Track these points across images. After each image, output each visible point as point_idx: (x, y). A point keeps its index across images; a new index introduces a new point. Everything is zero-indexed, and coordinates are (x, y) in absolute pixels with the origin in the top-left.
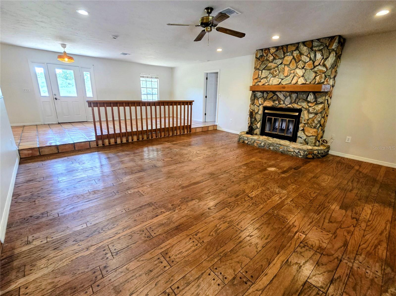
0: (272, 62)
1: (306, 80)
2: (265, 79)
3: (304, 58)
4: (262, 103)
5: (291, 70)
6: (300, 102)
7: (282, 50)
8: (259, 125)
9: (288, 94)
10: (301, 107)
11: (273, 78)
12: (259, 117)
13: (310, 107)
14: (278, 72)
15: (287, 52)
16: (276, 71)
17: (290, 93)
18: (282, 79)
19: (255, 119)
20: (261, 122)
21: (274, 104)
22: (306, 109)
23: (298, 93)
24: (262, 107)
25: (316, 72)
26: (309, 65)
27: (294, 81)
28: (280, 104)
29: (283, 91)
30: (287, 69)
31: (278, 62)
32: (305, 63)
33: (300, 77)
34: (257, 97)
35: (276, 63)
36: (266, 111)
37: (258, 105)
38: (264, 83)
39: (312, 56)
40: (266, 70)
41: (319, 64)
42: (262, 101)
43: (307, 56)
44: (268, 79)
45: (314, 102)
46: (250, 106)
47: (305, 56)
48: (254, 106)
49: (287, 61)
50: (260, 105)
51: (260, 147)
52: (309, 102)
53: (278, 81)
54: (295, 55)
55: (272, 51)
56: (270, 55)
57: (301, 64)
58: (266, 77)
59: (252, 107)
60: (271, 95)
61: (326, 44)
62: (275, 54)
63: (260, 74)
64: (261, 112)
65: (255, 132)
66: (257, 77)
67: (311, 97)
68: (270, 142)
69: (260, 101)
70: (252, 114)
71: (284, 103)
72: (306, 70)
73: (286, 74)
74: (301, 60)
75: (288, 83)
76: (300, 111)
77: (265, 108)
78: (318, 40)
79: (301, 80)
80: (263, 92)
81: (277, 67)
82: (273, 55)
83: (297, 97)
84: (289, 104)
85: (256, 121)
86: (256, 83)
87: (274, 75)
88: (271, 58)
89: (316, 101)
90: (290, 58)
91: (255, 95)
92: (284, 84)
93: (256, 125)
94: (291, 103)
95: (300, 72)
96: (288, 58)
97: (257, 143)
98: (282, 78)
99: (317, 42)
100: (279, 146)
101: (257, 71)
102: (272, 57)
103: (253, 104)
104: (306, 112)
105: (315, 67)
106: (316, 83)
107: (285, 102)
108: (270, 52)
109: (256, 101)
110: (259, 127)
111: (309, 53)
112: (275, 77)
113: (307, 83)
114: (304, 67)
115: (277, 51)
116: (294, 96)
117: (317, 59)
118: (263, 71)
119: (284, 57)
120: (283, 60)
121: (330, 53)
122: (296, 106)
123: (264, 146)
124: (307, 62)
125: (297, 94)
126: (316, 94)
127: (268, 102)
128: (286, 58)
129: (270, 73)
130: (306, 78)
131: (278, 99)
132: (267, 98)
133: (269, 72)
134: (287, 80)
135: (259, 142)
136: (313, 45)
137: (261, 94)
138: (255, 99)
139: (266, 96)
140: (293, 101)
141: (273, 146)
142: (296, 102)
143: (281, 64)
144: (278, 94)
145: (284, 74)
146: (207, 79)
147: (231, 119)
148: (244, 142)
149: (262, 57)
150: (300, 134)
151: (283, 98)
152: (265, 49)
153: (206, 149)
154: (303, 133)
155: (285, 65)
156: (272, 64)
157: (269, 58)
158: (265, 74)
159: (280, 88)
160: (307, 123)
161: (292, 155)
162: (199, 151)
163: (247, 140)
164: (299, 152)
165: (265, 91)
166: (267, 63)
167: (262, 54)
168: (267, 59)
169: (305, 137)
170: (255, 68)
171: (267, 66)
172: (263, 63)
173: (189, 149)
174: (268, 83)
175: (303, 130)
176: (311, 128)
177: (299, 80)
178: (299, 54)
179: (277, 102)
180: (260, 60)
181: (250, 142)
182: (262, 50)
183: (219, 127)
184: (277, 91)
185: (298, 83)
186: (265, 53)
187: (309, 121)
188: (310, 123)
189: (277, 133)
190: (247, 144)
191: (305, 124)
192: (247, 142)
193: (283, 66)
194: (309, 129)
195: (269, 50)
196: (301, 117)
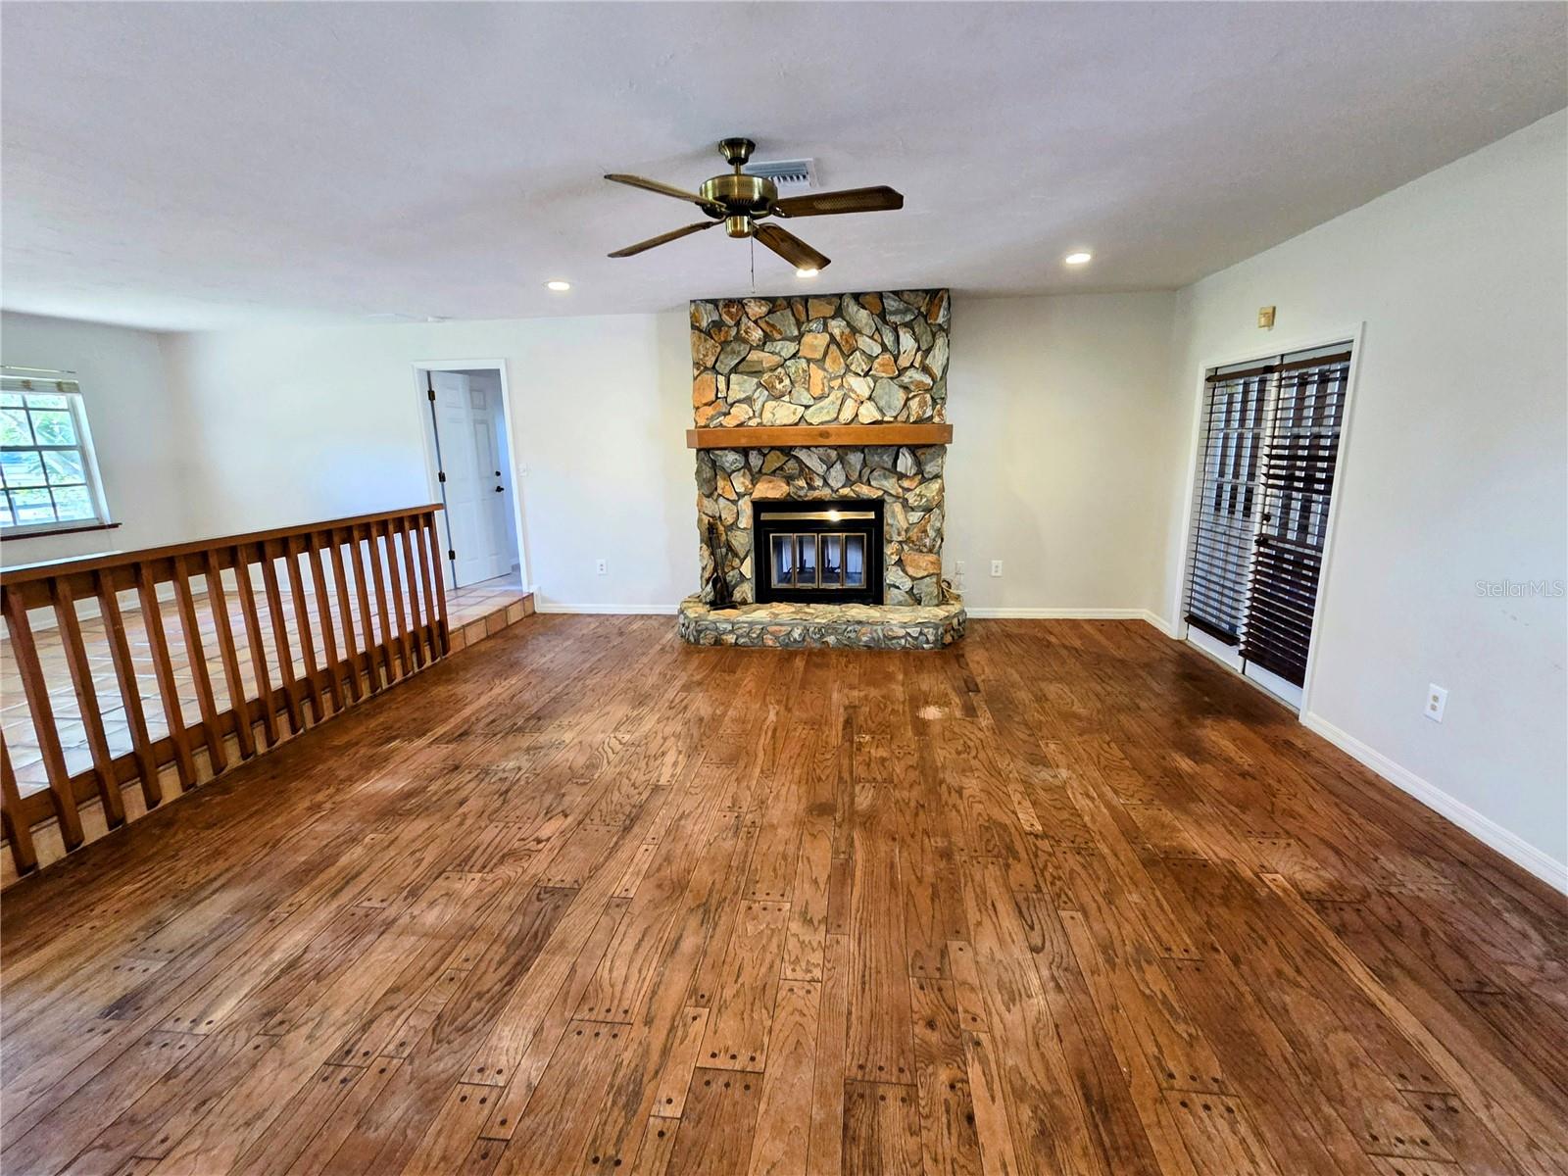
0: (761, 347)
1: (880, 410)
2: (745, 406)
3: (864, 342)
4: (746, 487)
5: (831, 379)
6: (875, 479)
7: (788, 312)
8: (747, 568)
9: (833, 454)
10: (880, 493)
11: (771, 404)
12: (742, 540)
13: (909, 490)
14: (787, 382)
15: (808, 321)
16: (781, 381)
17: (840, 451)
18: (807, 407)
19: (730, 548)
21: (792, 490)
22: (898, 497)
23: (866, 451)
24: (750, 504)
25: (906, 388)
26: (883, 365)
27: (847, 414)
28: (811, 487)
29: (816, 447)
30: (817, 374)
31: (782, 349)
32: (871, 358)
33: (862, 403)
34: (723, 469)
35: (779, 354)
36: (764, 516)
37: (735, 497)
38: (743, 420)
39: (889, 339)
40: (741, 373)
41: (912, 365)
42: (747, 483)
43: (872, 338)
44: (757, 406)
45: (915, 475)
46: (700, 504)
47: (867, 339)
48: (716, 501)
49: (813, 348)
50: (740, 496)
51: (787, 645)
52: (901, 476)
53: (794, 413)
54: (837, 332)
55: (756, 310)
56: (751, 324)
57: (858, 362)
58: (748, 400)
59: (710, 506)
60: (775, 460)
61: (919, 309)
62: (767, 322)
63: (722, 385)
64: (746, 521)
65: (737, 596)
66: (712, 396)
67: (905, 462)
68: (824, 621)
69: (740, 482)
70: (713, 535)
71: (826, 483)
72: (875, 380)
73: (817, 392)
74: (858, 349)
75: (828, 418)
76: (877, 505)
77: (760, 506)
78: (897, 293)
79: (868, 409)
80: (745, 452)
81: (782, 366)
82: (764, 326)
83: (865, 464)
84: (843, 487)
85: (736, 555)
86: (712, 418)
87: (777, 393)
88: (757, 334)
89: (920, 472)
90: (822, 340)
91: (714, 462)
92: (815, 421)
93: (733, 568)
94: (849, 482)
95: (861, 386)
96: (816, 341)
97: (772, 634)
98: (805, 403)
99: (895, 300)
100: (857, 627)
101: (708, 376)
102: (760, 332)
103: (708, 496)
104: (898, 507)
105: (902, 371)
106: (912, 420)
107: (830, 482)
108: (747, 314)
109: (721, 483)
110: (748, 576)
111: (877, 329)
112: (778, 398)
113: (886, 419)
114: (870, 369)
115: (770, 312)
116: (855, 459)
117: (902, 351)
118: (733, 376)
119: (801, 335)
120: (799, 343)
121: (934, 335)
122: (865, 492)
123: (804, 640)
124: (877, 357)
125: (863, 452)
126: (919, 453)
127: (771, 485)
128: (807, 339)
129: (759, 385)
130: (882, 403)
131: (804, 471)
132: (764, 471)
133: (755, 380)
134: (823, 408)
135: (783, 628)
136: (884, 308)
137: (737, 456)
138: (716, 475)
139: (761, 462)
140: (855, 476)
141: (835, 631)
142: (865, 479)
143: (794, 356)
144: (802, 455)
145: (808, 390)
146: (432, 396)
147: (603, 561)
148: (718, 642)
149: (718, 325)
150: (892, 575)
151: (821, 468)
152: (730, 302)
153: (635, 713)
154: (901, 573)
155: (809, 361)
156: (761, 354)
157: (746, 333)
158: (741, 386)
159: (809, 434)
160: (908, 540)
161: (904, 647)
162: (616, 729)
163: (732, 632)
164: (921, 633)
165: (753, 448)
166: (743, 349)
167: (716, 318)
168: (738, 338)
169: (908, 584)
170: (697, 365)
171: (744, 359)
172: (729, 349)
173: (568, 737)
174: (758, 420)
175: (900, 563)
176: (921, 551)
177: (862, 410)
178: (847, 331)
179: (802, 483)
180: (712, 338)
181: (742, 636)
182: (714, 302)
183: (544, 600)
184: (796, 447)
185: (861, 419)
186: (729, 313)
187: (910, 534)
188: (915, 538)
189: (815, 586)
190: (736, 644)
191: (900, 542)
192: (731, 639)
193: (803, 363)
194: (917, 556)
195: (743, 306)
196: (887, 524)
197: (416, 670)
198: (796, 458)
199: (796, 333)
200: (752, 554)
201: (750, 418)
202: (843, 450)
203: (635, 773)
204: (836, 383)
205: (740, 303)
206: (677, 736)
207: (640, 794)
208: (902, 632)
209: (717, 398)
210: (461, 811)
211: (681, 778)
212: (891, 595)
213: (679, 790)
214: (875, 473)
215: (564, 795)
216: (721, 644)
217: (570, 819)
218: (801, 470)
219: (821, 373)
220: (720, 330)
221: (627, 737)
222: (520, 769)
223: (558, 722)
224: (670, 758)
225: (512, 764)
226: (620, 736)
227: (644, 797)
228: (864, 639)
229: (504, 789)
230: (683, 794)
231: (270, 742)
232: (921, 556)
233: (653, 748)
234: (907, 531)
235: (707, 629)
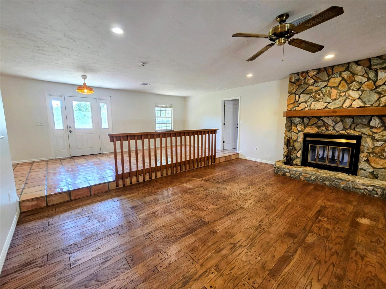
0: (313, 85)
1: (364, 103)
2: (304, 104)
4: (302, 129)
5: (341, 93)
6: (358, 128)
7: (325, 73)
8: (299, 154)
9: (339, 119)
10: (360, 133)
11: (314, 103)
12: (299, 145)
13: (376, 133)
14: (322, 95)
15: (333, 74)
16: (319, 95)
17: (342, 118)
18: (329, 103)
19: (294, 147)
20: (302, 150)
21: (319, 130)
22: (369, 136)
23: (355, 118)
24: (302, 134)
25: (379, 93)
26: (367, 85)
27: (347, 104)
28: (327, 130)
29: (331, 116)
30: (334, 92)
31: (321, 85)
32: (361, 84)
33: (355, 100)
34: (294, 123)
35: (319, 86)
36: (308, 139)
37: (297, 132)
38: (303, 108)
39: (372, 75)
40: (304, 94)
41: (383, 84)
42: (302, 128)
43: (363, 76)
44: (309, 104)
45: (380, 127)
46: (285, 133)
47: (360, 77)
48: (291, 133)
49: (334, 83)
50: (299, 131)
51: (309, 181)
52: (372, 127)
53: (323, 105)
54: (345, 76)
55: (312, 73)
56: (310, 78)
57: (355, 85)
58: (306, 102)
59: (289, 134)
60: (314, 121)
62: (316, 77)
63: (297, 98)
64: (301, 139)
65: (295, 162)
66: (293, 101)
67: (375, 122)
68: (325, 176)
69: (300, 128)
70: (288, 143)
71: (334, 129)
72: (362, 91)
73: (334, 97)
74: (355, 81)
75: (337, 106)
76: (359, 138)
77: (306, 135)
78: (379, 57)
79: (357, 102)
80: (303, 118)
81: (320, 90)
82: (314, 78)
83: (353, 122)
84: (342, 130)
85: (296, 150)
86: (293, 108)
87: (317, 99)
88: (311, 81)
89: (384, 126)
90: (338, 79)
91: (291, 121)
92: (332, 108)
93: (294, 154)
94: (345, 129)
95: (355, 94)
96: (335, 80)
97: (304, 176)
98: (328, 101)
99: (377, 60)
100: (340, 181)
101: (293, 96)
102: (313, 80)
103: (289, 131)
104: (369, 140)
105: (377, 88)
106: (381, 105)
107: (336, 128)
108: (309, 75)
109: (293, 127)
110: (299, 157)
111: (366, 72)
112: (318, 100)
113: (366, 106)
114: (360, 88)
115: (318, 73)
116: (349, 121)
117: (379, 78)
118: (301, 95)
119: (329, 79)
120: (328, 82)
122: (352, 132)
123: (315, 180)
124: (364, 83)
125: (353, 118)
126: (384, 118)
127: (311, 129)
128: (332, 80)
130: (364, 100)
132: (309, 124)
133: (309, 95)
134: (335, 103)
135: (308, 175)
136: (371, 64)
137: (300, 119)
138: (292, 125)
139: (308, 121)
140: (348, 127)
141: (329, 180)
142: (353, 128)
143: (326, 86)
144: (325, 119)
145: (330, 97)
146: (225, 106)
147: (257, 147)
148: (284, 175)
149: (298, 80)
150: (362, 165)
151: (332, 124)
152: (302, 73)
153: (248, 187)
154: (367, 165)
155: (331, 88)
156: (312, 87)
157: (308, 81)
158: (303, 98)
159: (328, 112)
160: (373, 153)
161: (363, 193)
162: (241, 189)
163: (289, 172)
164: (373, 190)
165: (306, 117)
166: (306, 86)
167: (297, 78)
168: (305, 83)
169: (371, 170)
170: (289, 93)
171: (306, 89)
172: (301, 87)
173: (228, 188)
174: (309, 108)
175: (367, 161)
176: (380, 158)
177: (354, 103)
178: (350, 75)
179: (324, 128)
180: (295, 84)
181: (293, 175)
182: (298, 74)
183: (242, 155)
184: (322, 116)
185: (353, 106)
186: (302, 76)
187: (375, 150)
188: (377, 152)
189: (325, 164)
190: (290, 176)
191: (368, 153)
192: (288, 175)
193: (329, 89)
194: (378, 159)
195: (308, 73)
196: (363, 145)
197: (207, 165)
198: (323, 120)
199: (327, 79)
201: (306, 108)
202: (343, 118)
203: (239, 202)
204: (343, 94)
205: (307, 72)
206: (256, 196)
207: (237, 207)
208: (362, 187)
209: (295, 102)
210: (197, 196)
211: (250, 208)
212: (360, 172)
213: (247, 210)
214: (358, 126)
215: (219, 201)
216: (285, 176)
217: (216, 207)
218: (324, 124)
219: (336, 91)
220: (298, 81)
221: (242, 192)
222: (213, 191)
223: (228, 184)
224: (250, 201)
225: (212, 190)
226: (241, 191)
227: (237, 208)
228: (343, 186)
229: (208, 194)
230: (248, 212)
231: (176, 172)
232: (380, 160)
233: (248, 197)
234: (373, 149)
235: (281, 170)
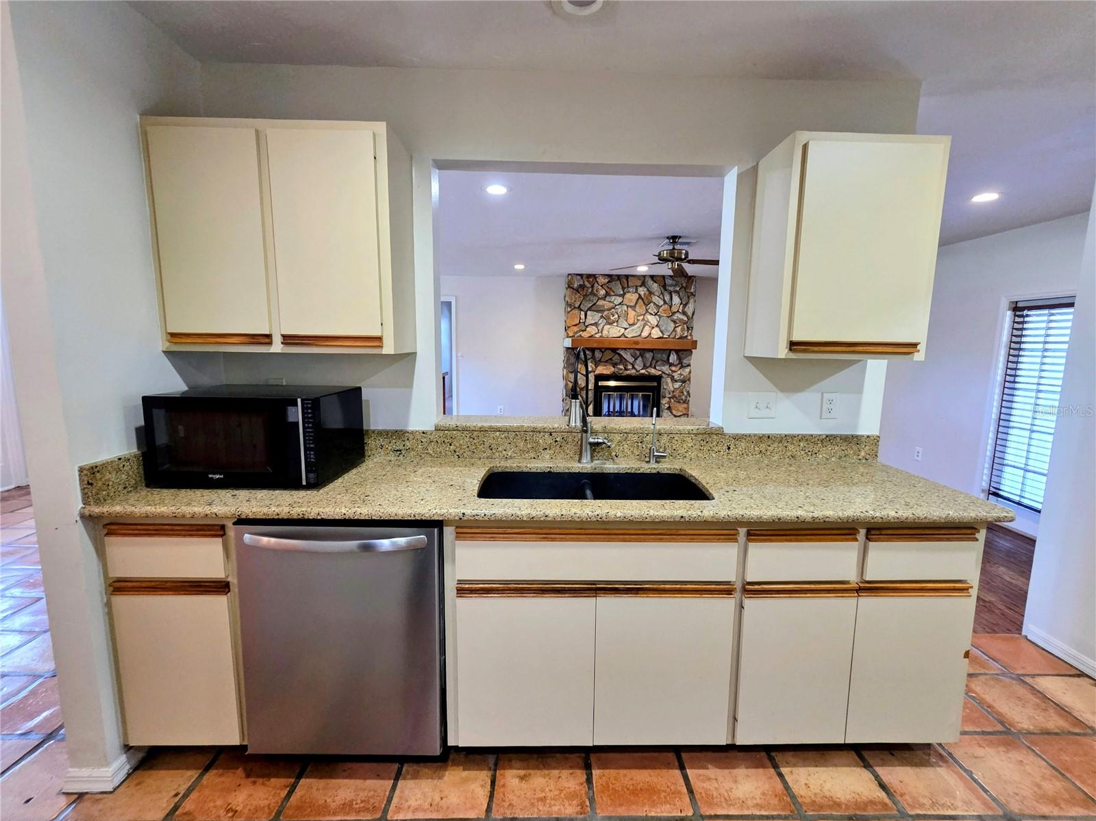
0: (604, 298)
1: (662, 332)
2: (594, 327)
3: (655, 299)
4: (592, 368)
5: (639, 316)
6: (658, 365)
7: (618, 282)
8: (590, 410)
9: (638, 353)
10: (660, 373)
11: (607, 327)
13: (675, 372)
14: (616, 316)
15: (628, 287)
16: (613, 316)
17: (642, 352)
18: (626, 329)
21: (616, 370)
22: (668, 375)
23: (654, 352)
24: (594, 377)
25: (674, 322)
26: (664, 310)
27: (645, 334)
28: (626, 369)
29: (629, 349)
30: (632, 313)
31: (614, 300)
32: (658, 307)
33: (653, 328)
35: (613, 302)
36: (600, 383)
38: (592, 334)
39: (667, 298)
40: (593, 311)
41: (678, 311)
42: (593, 366)
43: (659, 297)
44: (600, 328)
45: (678, 365)
46: (567, 376)
47: (656, 297)
49: (630, 300)
50: (589, 372)
52: (671, 365)
53: (619, 332)
54: (642, 293)
55: (602, 280)
56: (600, 287)
57: (652, 308)
58: (596, 324)
60: (608, 355)
61: (682, 284)
63: (583, 316)
64: (591, 385)
66: (578, 322)
67: (673, 358)
69: (590, 365)
71: (633, 368)
72: (660, 317)
73: (631, 321)
74: (652, 301)
75: (636, 335)
76: (658, 379)
77: (598, 378)
79: (656, 331)
80: (593, 349)
81: (614, 308)
82: (606, 288)
83: (653, 358)
84: (643, 369)
86: (578, 332)
87: (611, 321)
88: (602, 292)
90: (635, 296)
92: (629, 336)
94: (645, 367)
95: (653, 320)
96: (631, 297)
98: (625, 326)
99: (670, 279)
101: (576, 311)
102: (604, 291)
104: (669, 380)
105: (672, 314)
106: (677, 337)
107: (636, 366)
108: (598, 282)
111: (662, 293)
112: (612, 324)
113: (664, 336)
114: (658, 312)
115: (609, 282)
116: (649, 356)
117: (674, 304)
118: (589, 313)
119: (624, 294)
120: (623, 298)
121: (689, 297)
122: (652, 371)
124: (661, 306)
125: (652, 352)
126: (680, 354)
127: (605, 367)
128: (628, 296)
129: (602, 317)
130: (663, 329)
132: (601, 360)
133: (600, 315)
134: (633, 330)
136: (665, 283)
137: (589, 352)
139: (601, 356)
140: (648, 364)
142: (653, 365)
143: (620, 304)
144: (622, 353)
145: (626, 320)
149: (582, 287)
150: (665, 414)
151: (631, 360)
152: (589, 276)
154: (670, 413)
155: (628, 306)
156: (604, 302)
157: (597, 291)
158: (593, 317)
159: (628, 342)
160: (674, 397)
165: (597, 349)
166: (595, 299)
167: (582, 283)
168: (592, 293)
170: (571, 306)
171: (595, 304)
172: (588, 298)
174: (600, 334)
175: (669, 408)
176: (680, 403)
177: (653, 331)
178: (647, 293)
179: (622, 367)
180: (579, 293)
182: (581, 275)
184: (619, 349)
185: (652, 336)
186: (588, 281)
187: (675, 393)
188: (677, 396)
191: (670, 398)
193: (625, 308)
194: (678, 405)
195: (596, 278)
196: (664, 388)
198: (619, 354)
199: (622, 293)
200: (593, 403)
201: (596, 334)
202: (643, 351)
204: (641, 318)
205: (594, 276)
209: (580, 322)
214: (659, 363)
218: (621, 360)
219: (634, 313)
220: (583, 289)
232: (680, 404)
234: (673, 392)
